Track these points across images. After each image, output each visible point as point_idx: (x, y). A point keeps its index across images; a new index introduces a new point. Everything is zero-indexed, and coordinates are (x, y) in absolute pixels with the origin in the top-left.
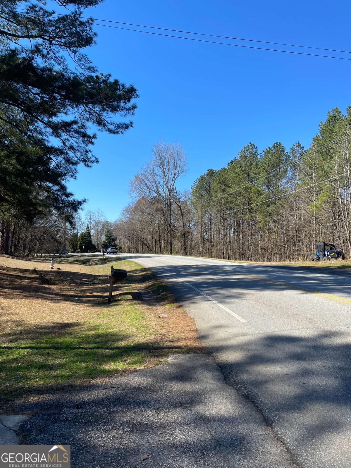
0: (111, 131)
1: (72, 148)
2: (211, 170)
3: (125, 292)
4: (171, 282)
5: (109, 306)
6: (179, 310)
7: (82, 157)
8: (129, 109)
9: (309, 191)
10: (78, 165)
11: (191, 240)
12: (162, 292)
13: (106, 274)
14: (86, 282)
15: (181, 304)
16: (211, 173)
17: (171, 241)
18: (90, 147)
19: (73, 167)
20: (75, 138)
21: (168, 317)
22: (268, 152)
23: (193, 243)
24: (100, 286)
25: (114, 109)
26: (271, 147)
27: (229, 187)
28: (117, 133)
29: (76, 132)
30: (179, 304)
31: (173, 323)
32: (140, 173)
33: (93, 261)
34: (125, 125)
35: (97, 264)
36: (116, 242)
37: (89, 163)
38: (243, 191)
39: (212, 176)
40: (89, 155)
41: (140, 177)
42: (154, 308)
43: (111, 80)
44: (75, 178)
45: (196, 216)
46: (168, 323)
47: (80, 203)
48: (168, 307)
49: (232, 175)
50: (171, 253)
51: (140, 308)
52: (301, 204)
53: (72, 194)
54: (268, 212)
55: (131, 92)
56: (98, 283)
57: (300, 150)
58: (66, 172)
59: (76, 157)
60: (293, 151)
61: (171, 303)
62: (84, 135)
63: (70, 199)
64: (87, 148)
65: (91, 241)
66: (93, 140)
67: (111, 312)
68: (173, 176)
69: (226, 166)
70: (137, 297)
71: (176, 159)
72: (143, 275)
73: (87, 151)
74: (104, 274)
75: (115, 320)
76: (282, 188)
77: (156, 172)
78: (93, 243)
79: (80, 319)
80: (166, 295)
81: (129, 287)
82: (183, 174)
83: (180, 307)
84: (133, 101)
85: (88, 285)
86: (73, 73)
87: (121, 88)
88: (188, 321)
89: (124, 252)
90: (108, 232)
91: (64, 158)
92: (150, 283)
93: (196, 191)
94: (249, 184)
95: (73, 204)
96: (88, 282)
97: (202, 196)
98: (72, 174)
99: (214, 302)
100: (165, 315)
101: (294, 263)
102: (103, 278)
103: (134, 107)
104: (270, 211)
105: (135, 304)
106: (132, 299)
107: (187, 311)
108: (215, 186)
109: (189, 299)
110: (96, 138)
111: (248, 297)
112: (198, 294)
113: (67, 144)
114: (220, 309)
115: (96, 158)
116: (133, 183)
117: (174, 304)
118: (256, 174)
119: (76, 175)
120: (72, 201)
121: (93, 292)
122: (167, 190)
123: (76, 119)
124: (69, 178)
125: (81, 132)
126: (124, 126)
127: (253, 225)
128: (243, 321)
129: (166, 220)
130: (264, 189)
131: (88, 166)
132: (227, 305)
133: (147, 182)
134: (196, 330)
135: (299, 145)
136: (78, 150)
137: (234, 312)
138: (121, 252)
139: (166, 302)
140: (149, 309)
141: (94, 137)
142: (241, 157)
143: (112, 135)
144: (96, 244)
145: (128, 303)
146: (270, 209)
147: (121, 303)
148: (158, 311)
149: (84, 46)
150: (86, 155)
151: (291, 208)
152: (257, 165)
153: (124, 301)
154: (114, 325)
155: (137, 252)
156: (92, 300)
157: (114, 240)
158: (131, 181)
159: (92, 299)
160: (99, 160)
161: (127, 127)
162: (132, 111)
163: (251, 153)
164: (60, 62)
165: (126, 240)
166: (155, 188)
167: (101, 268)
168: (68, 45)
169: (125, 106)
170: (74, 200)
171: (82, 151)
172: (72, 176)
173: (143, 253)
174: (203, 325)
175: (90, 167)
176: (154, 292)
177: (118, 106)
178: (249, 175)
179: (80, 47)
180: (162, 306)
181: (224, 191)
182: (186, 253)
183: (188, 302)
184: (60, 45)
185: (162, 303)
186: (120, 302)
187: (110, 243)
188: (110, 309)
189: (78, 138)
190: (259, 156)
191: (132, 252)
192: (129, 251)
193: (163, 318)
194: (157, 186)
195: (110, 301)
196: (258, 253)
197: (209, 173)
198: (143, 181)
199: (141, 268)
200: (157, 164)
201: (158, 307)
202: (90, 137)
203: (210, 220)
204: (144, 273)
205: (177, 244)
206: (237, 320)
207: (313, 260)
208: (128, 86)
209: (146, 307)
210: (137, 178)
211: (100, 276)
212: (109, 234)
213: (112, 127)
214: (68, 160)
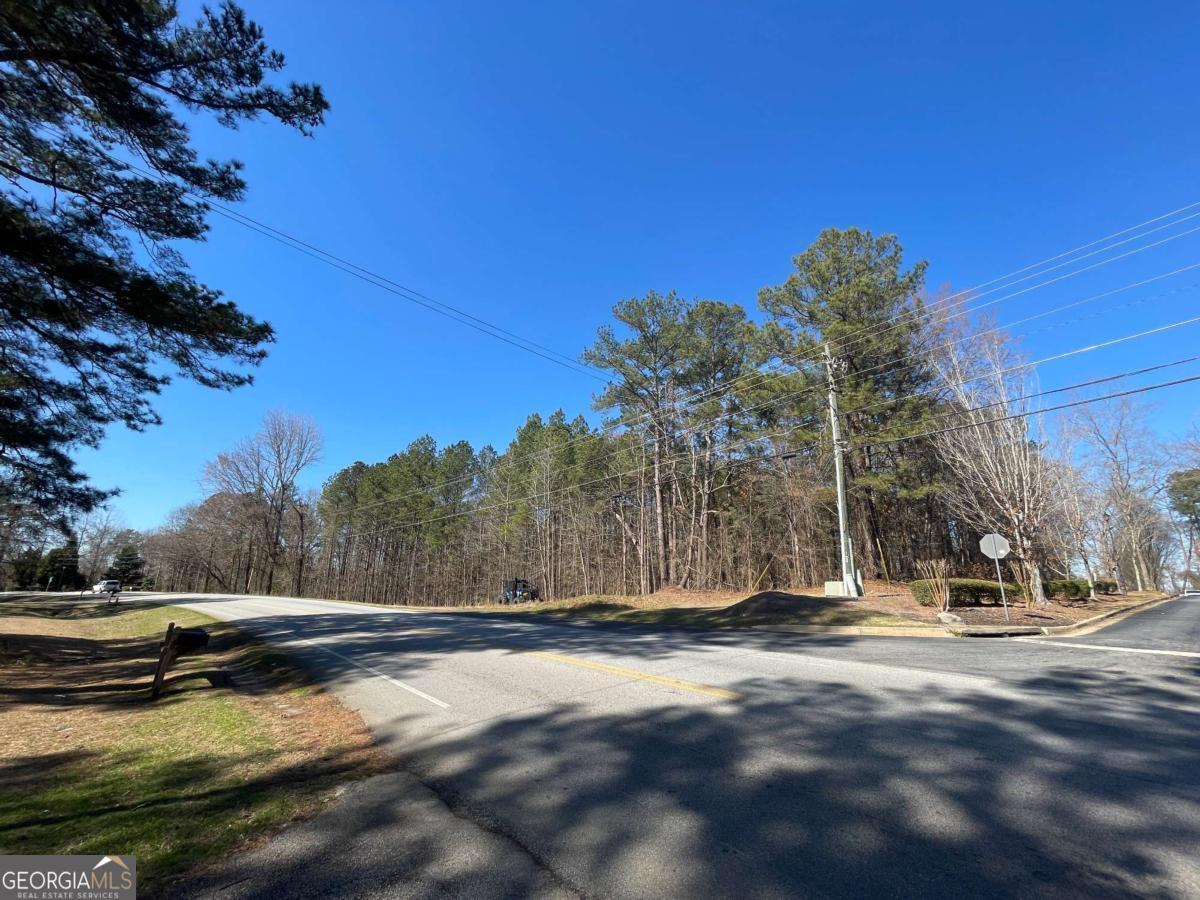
0: (204, 381)
1: (102, 390)
2: (361, 463)
3: (188, 672)
4: (290, 648)
5: (156, 706)
6: (322, 699)
7: (124, 410)
8: (252, 356)
9: (502, 509)
10: (111, 424)
11: (309, 569)
12: (276, 668)
13: (124, 638)
14: (79, 658)
15: (324, 685)
16: (360, 468)
17: (272, 572)
18: (148, 395)
19: (95, 425)
20: (117, 375)
21: (302, 715)
22: (449, 451)
23: (312, 576)
24: (118, 663)
25: (222, 349)
26: (455, 444)
27: (388, 492)
28: (218, 387)
29: (123, 365)
30: (320, 688)
31: (317, 724)
32: (231, 451)
33: (81, 609)
34: (238, 378)
35: (91, 616)
36: (140, 571)
37: (137, 423)
38: (409, 501)
39: (361, 471)
40: (143, 409)
41: (230, 458)
42: (267, 699)
43: (223, 300)
44: (96, 447)
45: (323, 529)
46: (307, 726)
47: (102, 496)
48: (295, 695)
49: (395, 476)
50: (268, 593)
51: (235, 704)
52: (488, 525)
53: (84, 477)
54: (442, 532)
55: (263, 332)
56: (112, 658)
57: (492, 455)
58: (75, 433)
59: (110, 408)
60: (483, 455)
61: (301, 687)
62: (140, 374)
63: (80, 485)
64: (141, 397)
65: (76, 567)
66: (160, 386)
67: (165, 718)
68: (294, 464)
69: (385, 461)
70: (221, 681)
71: (304, 438)
72: (220, 636)
73: (139, 402)
74: (118, 637)
75: (183, 733)
76: (465, 500)
77: (263, 453)
78: (81, 570)
79: (89, 742)
80: (286, 672)
81: (195, 663)
82: (315, 463)
83: (322, 691)
84: (262, 346)
85: (84, 664)
86: (143, 270)
87: (246, 321)
88: (347, 716)
89: (159, 589)
90: (125, 550)
91: (78, 406)
92: (242, 652)
93: (331, 491)
94: (419, 492)
95: (83, 495)
96: (83, 657)
97: (340, 500)
98: (91, 439)
99: (384, 677)
100: (294, 711)
101: (480, 608)
102: (120, 646)
103: (262, 355)
104: (446, 532)
105: (219, 695)
106: (210, 685)
107: (341, 699)
108: (366, 487)
109: (336, 675)
110: (168, 383)
111: (435, 665)
112: (351, 667)
113: (92, 381)
114: (398, 689)
115: (157, 417)
116: (213, 467)
117: (309, 688)
118: (429, 478)
119: (100, 442)
120: (80, 489)
121: (103, 679)
122: (280, 485)
123: (127, 343)
124: (78, 445)
125: (134, 368)
126: (236, 380)
127: (418, 550)
128: (445, 705)
129: (269, 535)
130: (439, 499)
131: (135, 427)
132: (410, 681)
133: (241, 468)
134: (368, 730)
135: (491, 449)
136: (117, 397)
137: (424, 692)
138: (149, 589)
139: (289, 685)
140: (256, 703)
141: (165, 381)
142: (411, 452)
143: (206, 388)
144: (88, 573)
145: (204, 695)
146: (447, 529)
147: (187, 697)
148: (276, 704)
149: (178, 235)
150: (134, 407)
151: (475, 528)
152: (433, 466)
153: (194, 692)
154: (188, 746)
155: (190, 589)
156: (104, 696)
157: (137, 566)
158: (208, 462)
159: (104, 693)
160: (162, 421)
161: (241, 382)
162: (257, 359)
163: (426, 449)
164: (115, 244)
165: (166, 567)
166: (257, 480)
167: (107, 624)
168: (144, 225)
169: (246, 349)
170: (88, 489)
171: (128, 400)
172: (88, 442)
173: (206, 591)
174: (376, 719)
175: (141, 431)
176: (257, 668)
177: (230, 346)
178: (419, 477)
179: (168, 235)
180: (281, 693)
181: (379, 496)
182: (299, 592)
183: (336, 681)
184: (127, 220)
185: (281, 688)
186: (183, 696)
187: (124, 571)
188: (162, 712)
189: (123, 377)
190: (437, 455)
191: (176, 591)
192: (171, 589)
193: (292, 717)
194: (261, 478)
195: (156, 695)
196: (421, 594)
197: (356, 467)
198: (233, 465)
199: (212, 622)
200: (269, 441)
201: (275, 697)
202: (153, 379)
203: (349, 541)
204: (221, 632)
205: (284, 577)
206: (434, 705)
207: (500, 602)
208: (259, 321)
209: (247, 698)
210: (223, 459)
211: (108, 642)
212: (127, 554)
213: (211, 376)
214: (88, 412)
